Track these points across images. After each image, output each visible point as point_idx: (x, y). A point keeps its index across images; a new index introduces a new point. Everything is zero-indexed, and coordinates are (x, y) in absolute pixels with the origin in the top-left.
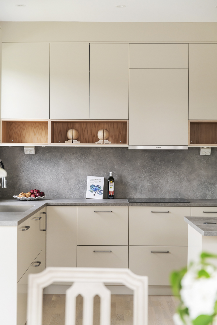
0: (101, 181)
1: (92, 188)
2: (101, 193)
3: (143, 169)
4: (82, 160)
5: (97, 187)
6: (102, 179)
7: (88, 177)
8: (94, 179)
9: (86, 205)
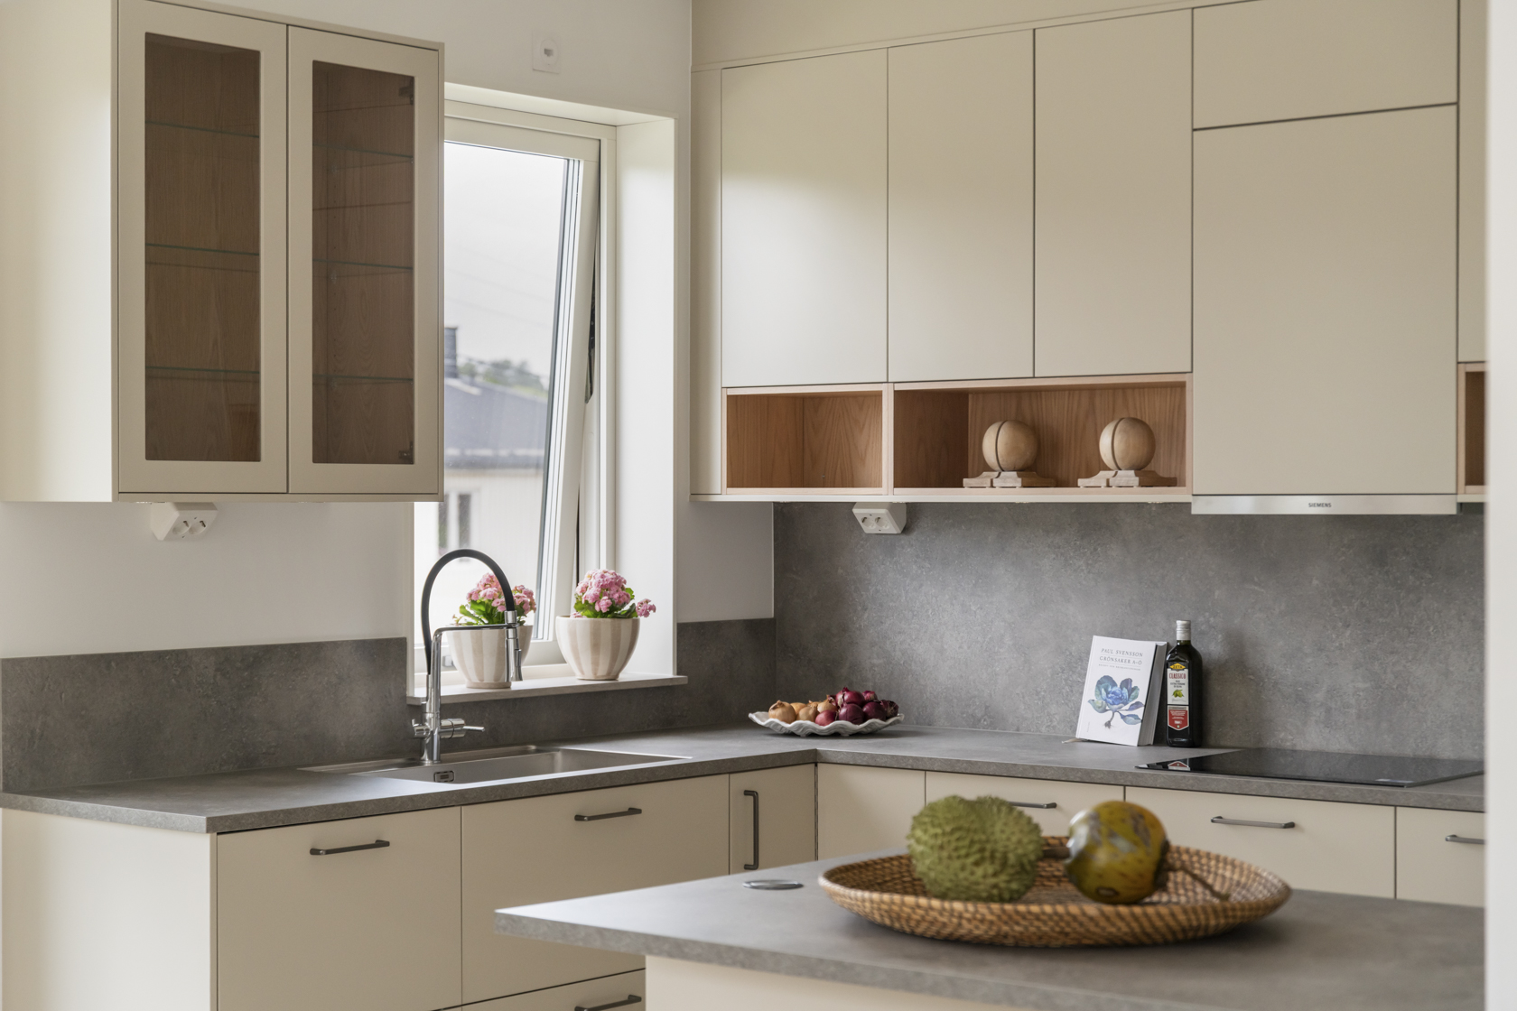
0: (1140, 662)
1: (1103, 690)
2: (1136, 717)
3: (1334, 609)
4: (1081, 563)
5: (1121, 687)
6: (1144, 651)
7: (1096, 639)
8: (1114, 652)
9: (957, 769)
